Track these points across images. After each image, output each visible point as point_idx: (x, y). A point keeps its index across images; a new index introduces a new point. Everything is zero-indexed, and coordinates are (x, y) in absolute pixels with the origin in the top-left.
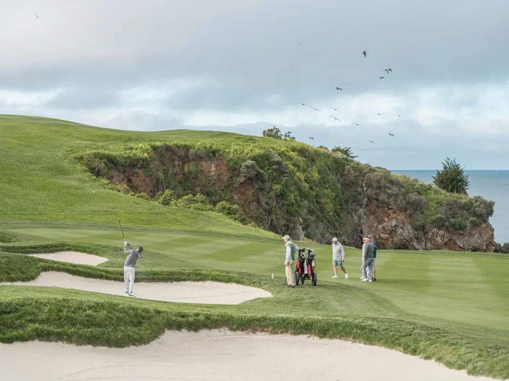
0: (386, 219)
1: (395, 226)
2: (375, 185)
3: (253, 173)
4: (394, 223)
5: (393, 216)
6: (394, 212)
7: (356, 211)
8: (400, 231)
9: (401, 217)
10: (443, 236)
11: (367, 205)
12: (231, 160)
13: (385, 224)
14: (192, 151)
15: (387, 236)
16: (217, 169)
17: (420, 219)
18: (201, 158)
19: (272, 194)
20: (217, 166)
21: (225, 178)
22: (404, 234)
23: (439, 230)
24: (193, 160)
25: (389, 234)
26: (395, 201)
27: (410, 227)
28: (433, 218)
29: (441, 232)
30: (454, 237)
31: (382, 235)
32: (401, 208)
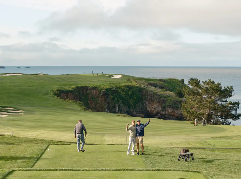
0: (153, 105)
1: (156, 107)
2: (150, 95)
3: (105, 93)
4: (155, 106)
5: (155, 104)
6: (155, 103)
7: (145, 103)
8: (157, 108)
9: (158, 104)
10: (171, 110)
11: (149, 101)
12: (100, 90)
13: (153, 106)
14: (89, 87)
15: (153, 110)
16: (96, 92)
17: (163, 105)
18: (91, 89)
19: (110, 98)
20: (96, 91)
21: (98, 94)
22: (158, 109)
23: (170, 108)
24: (89, 90)
25: (154, 109)
26: (156, 100)
27: (160, 107)
28: (168, 105)
29: (170, 109)
30: (175, 110)
31: (152, 109)
32: (158, 102)
